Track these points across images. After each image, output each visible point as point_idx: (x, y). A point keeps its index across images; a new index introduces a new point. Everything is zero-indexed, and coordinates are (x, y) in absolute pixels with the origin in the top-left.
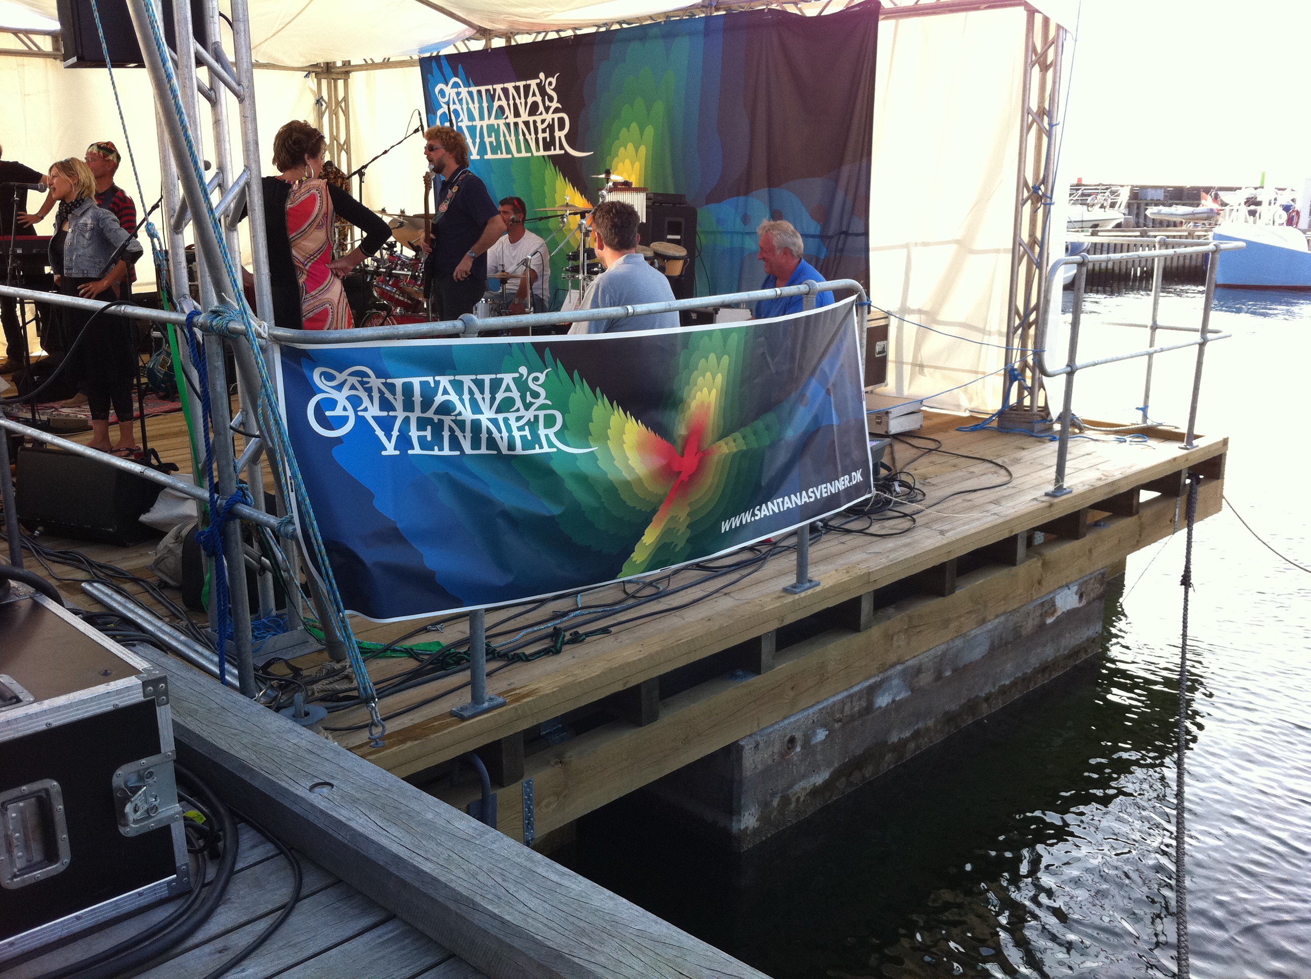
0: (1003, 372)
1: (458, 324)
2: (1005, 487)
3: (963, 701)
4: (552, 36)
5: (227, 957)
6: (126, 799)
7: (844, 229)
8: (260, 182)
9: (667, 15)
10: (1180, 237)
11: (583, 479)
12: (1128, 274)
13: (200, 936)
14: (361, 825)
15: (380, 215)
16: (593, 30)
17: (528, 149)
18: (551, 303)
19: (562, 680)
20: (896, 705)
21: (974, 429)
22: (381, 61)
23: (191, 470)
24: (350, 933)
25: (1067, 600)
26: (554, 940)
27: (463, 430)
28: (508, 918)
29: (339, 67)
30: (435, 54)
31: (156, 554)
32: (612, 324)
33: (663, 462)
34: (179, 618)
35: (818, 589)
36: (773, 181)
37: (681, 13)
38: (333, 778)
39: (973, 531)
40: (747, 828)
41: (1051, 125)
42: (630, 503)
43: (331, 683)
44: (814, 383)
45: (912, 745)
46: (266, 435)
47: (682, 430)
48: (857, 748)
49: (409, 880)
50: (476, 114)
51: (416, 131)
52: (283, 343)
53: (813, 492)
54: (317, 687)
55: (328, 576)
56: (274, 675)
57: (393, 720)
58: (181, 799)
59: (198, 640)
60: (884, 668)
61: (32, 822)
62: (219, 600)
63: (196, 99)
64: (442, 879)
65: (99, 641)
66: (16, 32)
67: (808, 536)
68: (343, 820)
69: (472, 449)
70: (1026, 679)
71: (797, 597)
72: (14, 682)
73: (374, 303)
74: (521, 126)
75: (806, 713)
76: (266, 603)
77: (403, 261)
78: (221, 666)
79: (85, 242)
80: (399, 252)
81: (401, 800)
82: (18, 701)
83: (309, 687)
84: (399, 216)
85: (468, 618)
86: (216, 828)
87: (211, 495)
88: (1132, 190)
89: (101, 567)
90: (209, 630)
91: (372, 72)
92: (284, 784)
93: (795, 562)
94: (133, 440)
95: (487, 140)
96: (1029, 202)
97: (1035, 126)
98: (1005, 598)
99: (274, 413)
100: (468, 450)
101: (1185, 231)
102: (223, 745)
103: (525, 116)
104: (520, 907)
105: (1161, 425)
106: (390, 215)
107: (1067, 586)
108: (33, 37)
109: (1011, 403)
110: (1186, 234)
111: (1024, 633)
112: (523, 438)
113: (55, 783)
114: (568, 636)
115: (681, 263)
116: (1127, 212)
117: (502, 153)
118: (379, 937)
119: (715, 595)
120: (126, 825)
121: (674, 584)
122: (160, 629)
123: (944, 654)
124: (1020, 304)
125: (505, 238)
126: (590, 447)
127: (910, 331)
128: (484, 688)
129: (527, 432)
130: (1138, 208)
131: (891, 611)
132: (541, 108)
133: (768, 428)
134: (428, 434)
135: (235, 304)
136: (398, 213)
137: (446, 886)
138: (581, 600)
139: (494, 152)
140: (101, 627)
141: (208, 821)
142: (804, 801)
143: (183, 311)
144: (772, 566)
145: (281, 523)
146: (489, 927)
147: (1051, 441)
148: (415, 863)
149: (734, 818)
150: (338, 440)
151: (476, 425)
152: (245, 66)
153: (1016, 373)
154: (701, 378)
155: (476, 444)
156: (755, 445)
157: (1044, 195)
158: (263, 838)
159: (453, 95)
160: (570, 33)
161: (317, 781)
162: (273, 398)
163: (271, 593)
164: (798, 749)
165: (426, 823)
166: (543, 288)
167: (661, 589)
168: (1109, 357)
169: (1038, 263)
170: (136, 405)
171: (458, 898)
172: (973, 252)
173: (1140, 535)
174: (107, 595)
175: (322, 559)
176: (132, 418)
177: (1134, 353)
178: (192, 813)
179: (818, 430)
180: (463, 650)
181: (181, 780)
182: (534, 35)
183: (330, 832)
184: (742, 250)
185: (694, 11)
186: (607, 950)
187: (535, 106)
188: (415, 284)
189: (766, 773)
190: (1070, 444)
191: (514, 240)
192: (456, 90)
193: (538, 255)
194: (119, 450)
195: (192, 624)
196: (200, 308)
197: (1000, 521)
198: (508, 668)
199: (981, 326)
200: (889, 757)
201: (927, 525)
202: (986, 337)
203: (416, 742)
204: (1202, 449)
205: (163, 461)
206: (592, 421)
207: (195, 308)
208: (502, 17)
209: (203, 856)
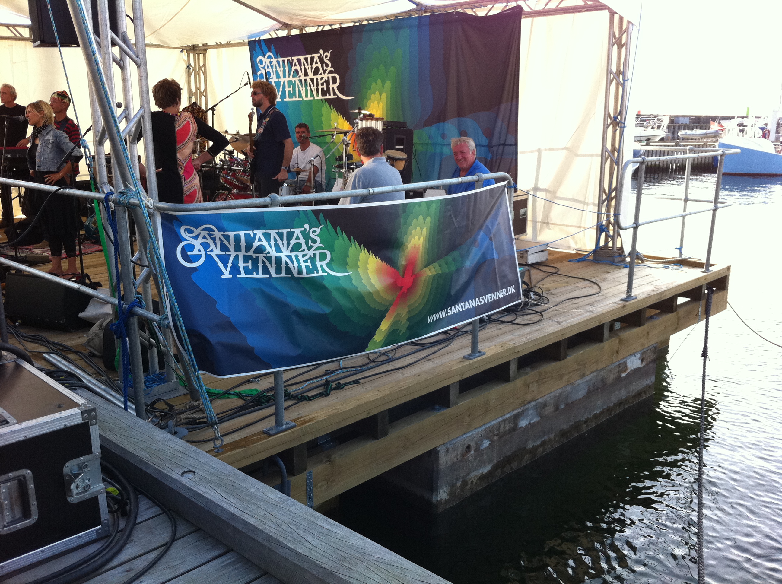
0: (596, 227)
1: (267, 200)
2: (597, 295)
3: (571, 423)
4: (327, 28)
5: (132, 575)
6: (72, 481)
7: (502, 142)
8: (150, 114)
9: (396, 16)
10: (699, 146)
11: (343, 292)
12: (668, 168)
13: (115, 562)
14: (212, 496)
15: (224, 135)
16: (352, 24)
17: (312, 95)
18: (327, 187)
19: (330, 412)
20: (531, 426)
21: (578, 261)
22: (225, 43)
23: (108, 286)
24: (205, 560)
25: (634, 363)
26: (327, 563)
27: (271, 262)
28: (299, 551)
29: (201, 47)
30: (257, 39)
31: (88, 336)
32: (364, 199)
33: (392, 281)
34: (101, 375)
35: (484, 356)
36: (460, 113)
37: (404, 14)
38: (195, 468)
39: (578, 322)
40: (441, 499)
41: (624, 80)
42: (372, 306)
43: (191, 414)
44: (482, 233)
45: (541, 450)
46: (152, 266)
47: (403, 262)
48: (508, 451)
49: (240, 528)
50: (281, 74)
51: (246, 84)
52: (162, 211)
53: (483, 299)
54: (183, 416)
55: (189, 351)
56: (158, 409)
57: (227, 436)
58: (104, 481)
59: (112, 388)
60: (524, 404)
61: (15, 494)
62: (124, 365)
63: (112, 66)
64: (260, 528)
65: (55, 387)
66: (7, 26)
67: (478, 325)
68: (201, 493)
69: (277, 273)
70: (609, 410)
71: (471, 361)
72: (5, 411)
73: (221, 186)
74: (309, 81)
75: (477, 431)
76: (153, 365)
77: (238, 162)
78: (125, 403)
79: (49, 150)
80: (236, 156)
81: (235, 481)
82: (7, 422)
83: (178, 416)
84: (236, 135)
85: (273, 375)
86: (125, 498)
87: (119, 302)
88: (670, 118)
89: (55, 344)
90: (119, 382)
91: (220, 49)
92: (166, 472)
93: (471, 341)
94: (76, 268)
95: (287, 89)
96: (611, 126)
97: (615, 81)
98: (597, 362)
99: (156, 253)
100: (274, 274)
101: (702, 142)
102: (129, 448)
103: (311, 75)
104: (307, 544)
105: (690, 258)
106: (231, 134)
107: (634, 354)
108: (18, 29)
109: (601, 245)
110: (703, 144)
111: (608, 382)
112: (307, 267)
113: (29, 471)
114: (334, 385)
115: (404, 162)
116: (667, 131)
117: (296, 97)
118: (223, 562)
119: (423, 360)
120: (72, 496)
121: (398, 354)
122: (90, 381)
123: (560, 395)
124: (606, 186)
125: (299, 148)
126: (348, 272)
127: (540, 203)
128: (283, 417)
129: (309, 264)
130: (674, 128)
131: (528, 369)
132: (321, 71)
133: (454, 260)
134: (250, 265)
135: (133, 188)
136: (235, 133)
137: (263, 532)
138: (342, 364)
139: (291, 96)
140: (56, 379)
141: (121, 494)
142: (476, 483)
143: (103, 192)
144: (457, 343)
145: (161, 319)
146: (288, 556)
147: (625, 268)
148: (244, 518)
149: (434, 493)
150: (195, 269)
151: (279, 259)
152: (141, 46)
153: (604, 227)
154: (414, 231)
155: (278, 271)
156: (447, 271)
157: (620, 122)
158: (153, 504)
159: (268, 63)
160: (337, 26)
161: (186, 470)
162: (156, 244)
163: (156, 359)
164: (472, 452)
165: (252, 495)
166: (321, 178)
167: (390, 356)
168: (659, 218)
169: (616, 162)
170: (77, 247)
171: (269, 539)
172: (578, 156)
173: (678, 324)
174: (58, 361)
175: (185, 341)
176: (75, 255)
177: (674, 215)
178: (111, 489)
179: (485, 262)
180: (271, 394)
181: (104, 469)
182: (317, 27)
183: (193, 500)
184: (441, 154)
185: (412, 13)
186: (359, 570)
187: (317, 69)
188: (245, 175)
189: (453, 467)
190: (636, 270)
191: (304, 148)
192: (269, 60)
193: (318, 157)
194: (67, 274)
195: (109, 378)
196: (113, 190)
197: (594, 315)
198: (299, 404)
199: (582, 199)
200: (527, 457)
201: (549, 318)
202: (586, 206)
203: (242, 449)
204: (715, 272)
205: (93, 281)
206: (348, 257)
207: (111, 190)
208: (297, 17)
209: (117, 514)
